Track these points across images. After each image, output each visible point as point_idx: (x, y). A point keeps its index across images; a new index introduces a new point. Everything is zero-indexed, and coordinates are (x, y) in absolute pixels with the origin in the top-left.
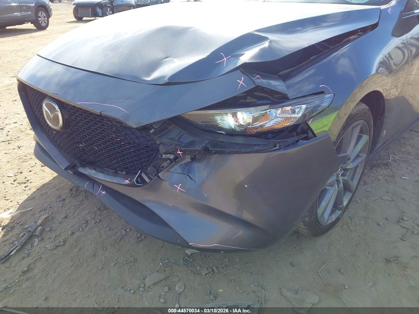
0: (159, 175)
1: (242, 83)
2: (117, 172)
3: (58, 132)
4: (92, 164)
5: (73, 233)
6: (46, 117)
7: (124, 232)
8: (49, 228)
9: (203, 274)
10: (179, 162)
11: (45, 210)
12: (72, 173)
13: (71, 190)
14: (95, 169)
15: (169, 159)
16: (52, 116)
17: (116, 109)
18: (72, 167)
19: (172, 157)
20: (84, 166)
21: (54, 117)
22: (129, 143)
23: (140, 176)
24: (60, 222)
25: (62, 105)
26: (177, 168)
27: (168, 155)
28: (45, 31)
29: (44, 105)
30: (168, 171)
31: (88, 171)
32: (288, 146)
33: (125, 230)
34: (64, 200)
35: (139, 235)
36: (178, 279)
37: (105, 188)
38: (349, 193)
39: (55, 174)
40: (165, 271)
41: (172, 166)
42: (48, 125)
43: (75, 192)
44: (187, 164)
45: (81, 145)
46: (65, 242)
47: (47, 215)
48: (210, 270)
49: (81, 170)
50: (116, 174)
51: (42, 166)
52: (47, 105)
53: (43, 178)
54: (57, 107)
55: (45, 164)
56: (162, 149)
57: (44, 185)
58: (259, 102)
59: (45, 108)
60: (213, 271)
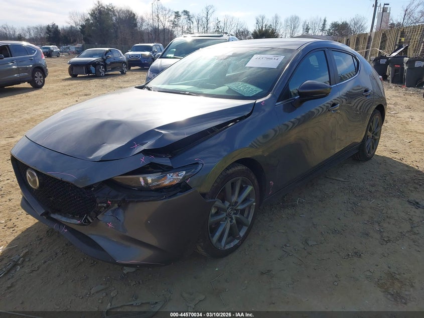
0: (98, 217)
1: (143, 161)
2: (74, 216)
3: (36, 190)
4: (59, 211)
5: (45, 262)
6: (28, 180)
7: (82, 260)
8: (28, 259)
9: (132, 285)
10: (110, 208)
11: (27, 246)
12: (46, 218)
13: (47, 232)
14: (61, 215)
15: (104, 207)
16: (32, 180)
17: (70, 176)
18: (46, 214)
19: (105, 205)
20: (54, 213)
21: (34, 181)
22: (79, 197)
23: (86, 218)
24: (37, 255)
25: (38, 173)
26: (109, 212)
27: (103, 204)
28: (41, 90)
29: (27, 173)
30: (103, 214)
31: (56, 216)
32: (170, 197)
33: (84, 259)
34: (41, 239)
35: (92, 262)
36: (114, 289)
37: (67, 227)
38: (245, 227)
39: (37, 221)
40: (106, 284)
41: (106, 211)
42: (30, 186)
43: (50, 233)
44: (115, 210)
45: (51, 199)
46: (39, 268)
47: (27, 250)
48: (137, 282)
49: (52, 216)
50: (73, 217)
51: (27, 214)
52: (29, 173)
53: (27, 223)
54: (35, 174)
55: (29, 213)
56: (98, 200)
57: (27, 229)
58: (155, 171)
59: (28, 175)
60: (139, 283)
